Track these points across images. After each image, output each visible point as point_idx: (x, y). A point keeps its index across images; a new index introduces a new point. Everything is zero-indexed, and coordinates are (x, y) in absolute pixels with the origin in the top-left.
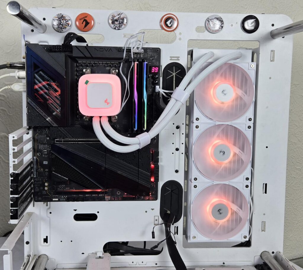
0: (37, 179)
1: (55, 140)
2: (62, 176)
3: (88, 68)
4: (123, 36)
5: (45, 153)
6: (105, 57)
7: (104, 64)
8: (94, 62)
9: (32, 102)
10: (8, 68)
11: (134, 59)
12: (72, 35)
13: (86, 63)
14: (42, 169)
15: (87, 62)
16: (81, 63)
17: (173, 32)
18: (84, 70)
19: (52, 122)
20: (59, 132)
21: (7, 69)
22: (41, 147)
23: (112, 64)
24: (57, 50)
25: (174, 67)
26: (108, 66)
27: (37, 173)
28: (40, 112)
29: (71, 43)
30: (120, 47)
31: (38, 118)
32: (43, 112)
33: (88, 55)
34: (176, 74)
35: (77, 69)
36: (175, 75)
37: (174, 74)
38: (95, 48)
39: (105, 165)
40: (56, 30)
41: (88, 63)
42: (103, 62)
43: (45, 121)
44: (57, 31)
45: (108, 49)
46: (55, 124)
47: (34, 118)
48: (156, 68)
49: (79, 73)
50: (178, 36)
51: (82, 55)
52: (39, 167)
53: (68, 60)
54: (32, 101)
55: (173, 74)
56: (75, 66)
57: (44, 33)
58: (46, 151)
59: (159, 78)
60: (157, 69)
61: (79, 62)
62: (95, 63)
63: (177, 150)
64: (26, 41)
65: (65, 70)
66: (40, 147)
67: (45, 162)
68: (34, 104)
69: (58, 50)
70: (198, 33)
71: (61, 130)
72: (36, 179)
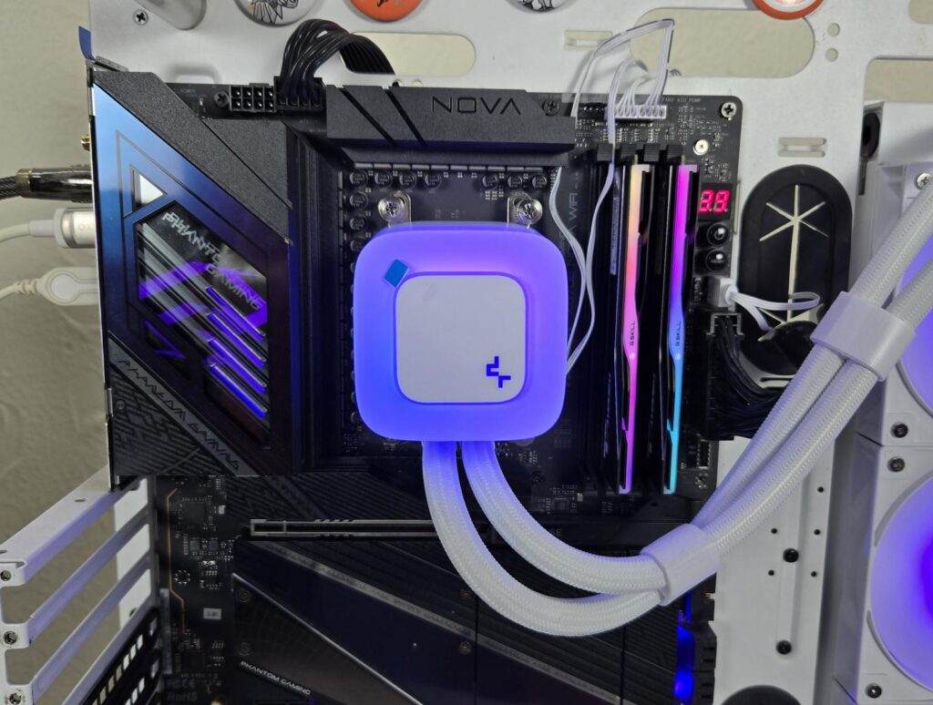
0: (177, 681)
1: (249, 524)
2: (283, 682)
3: (398, 193)
4: (563, 40)
5: (210, 573)
6: (487, 140)
7: (474, 176)
8: (427, 167)
9: (133, 362)
10: (24, 196)
11: (618, 152)
12: (325, 33)
13: (391, 170)
14: (197, 643)
15: (395, 166)
16: (366, 170)
17: (801, 19)
18: (382, 206)
19: (228, 458)
20: (267, 494)
21: (20, 198)
22: (189, 547)
23: (514, 174)
24: (253, 110)
25: (797, 187)
26: (494, 184)
27: (178, 656)
28: (172, 409)
29: (317, 75)
30: (549, 94)
31: (164, 437)
32: (184, 409)
33: (400, 132)
34: (804, 219)
35: (348, 198)
36: (802, 226)
37: (795, 221)
38: (434, 98)
39: (473, 633)
40: (251, 12)
41: (400, 171)
42: (472, 168)
43: (194, 453)
44: (253, 18)
45: (499, 100)
46: (242, 464)
47: (144, 435)
48: (717, 196)
49: (357, 218)
50: (824, 42)
51: (372, 134)
52: (186, 632)
53: (303, 157)
54: (130, 359)
55: (789, 221)
56: (341, 185)
57: (192, 28)
58: (213, 562)
59: (726, 239)
60: (722, 197)
61: (358, 165)
62: (431, 172)
63: (791, 556)
64: (98, 64)
65: (290, 205)
66: (185, 548)
67: (212, 610)
68: (142, 372)
69: (257, 107)
70: (920, 26)
71: (273, 484)
72: (175, 684)
